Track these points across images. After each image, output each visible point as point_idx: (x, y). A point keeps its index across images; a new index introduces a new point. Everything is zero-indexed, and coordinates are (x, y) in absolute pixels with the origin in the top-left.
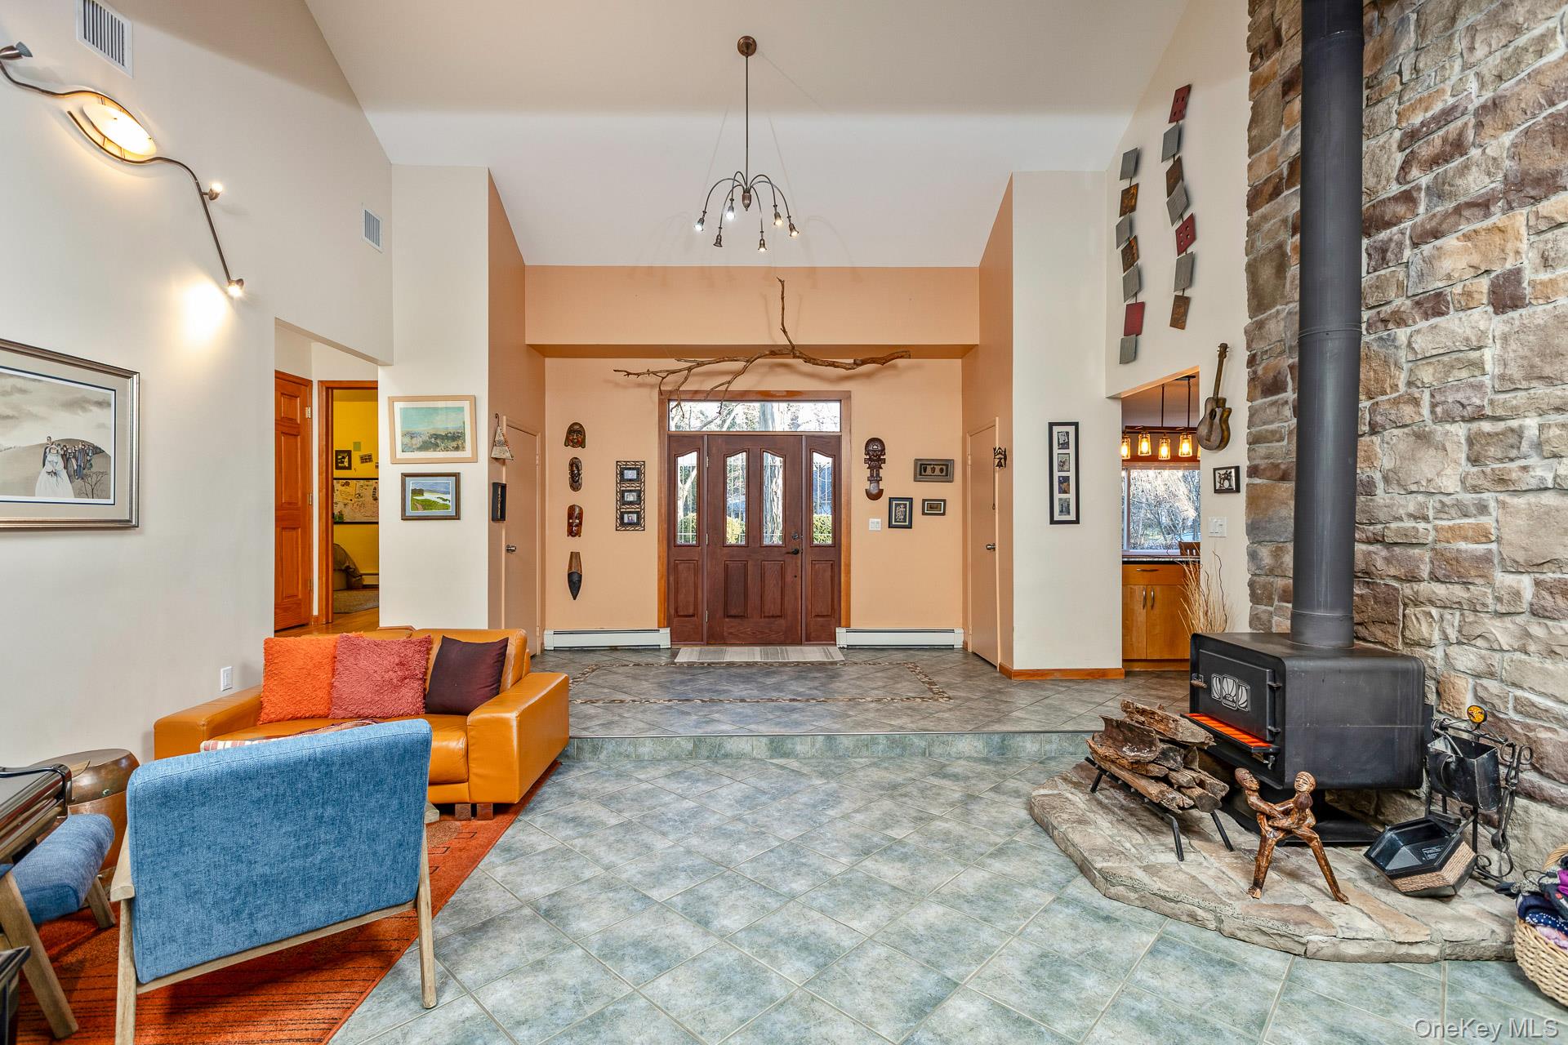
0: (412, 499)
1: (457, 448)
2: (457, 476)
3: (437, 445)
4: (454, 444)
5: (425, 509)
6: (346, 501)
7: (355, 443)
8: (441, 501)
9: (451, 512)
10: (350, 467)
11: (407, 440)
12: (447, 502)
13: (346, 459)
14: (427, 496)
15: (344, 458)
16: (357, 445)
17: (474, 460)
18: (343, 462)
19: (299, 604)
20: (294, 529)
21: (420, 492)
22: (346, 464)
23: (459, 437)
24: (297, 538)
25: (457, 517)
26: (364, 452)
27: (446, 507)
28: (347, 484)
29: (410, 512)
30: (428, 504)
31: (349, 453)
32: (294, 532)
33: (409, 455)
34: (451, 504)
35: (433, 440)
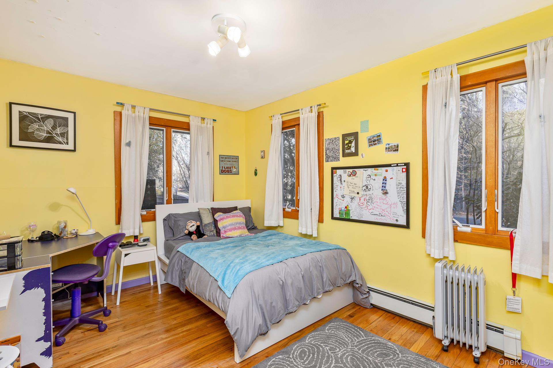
6: (353, 195)
7: (362, 123)
10: (356, 154)
13: (353, 144)
15: (350, 142)
16: (365, 125)
18: (349, 148)
22: (353, 149)
26: (372, 132)
28: (354, 174)
31: (355, 135)
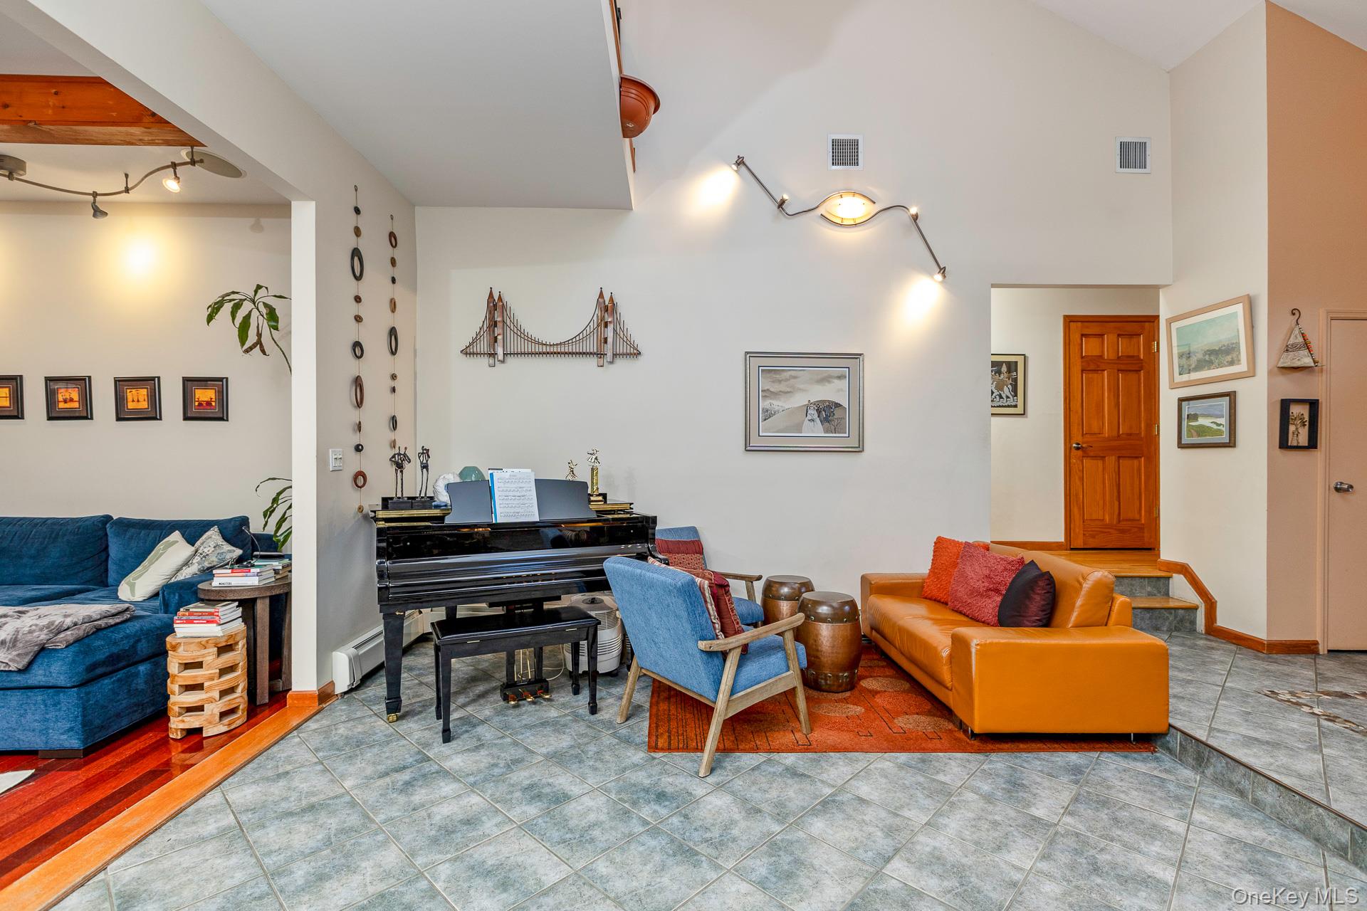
0: (1188, 426)
1: (1232, 363)
2: (1231, 396)
3: (1211, 362)
4: (1229, 358)
5: (1199, 436)
8: (1215, 427)
9: (1225, 438)
11: (1184, 361)
12: (1221, 427)
14: (1202, 421)
17: (1251, 373)
19: (1141, 529)
20: (1137, 457)
21: (1193, 417)
23: (1233, 349)
24: (1139, 470)
25: (1231, 444)
27: (1219, 433)
29: (1185, 440)
30: (1202, 431)
32: (1136, 462)
33: (1185, 377)
34: (1225, 429)
35: (1207, 358)
